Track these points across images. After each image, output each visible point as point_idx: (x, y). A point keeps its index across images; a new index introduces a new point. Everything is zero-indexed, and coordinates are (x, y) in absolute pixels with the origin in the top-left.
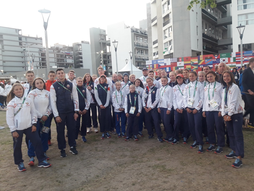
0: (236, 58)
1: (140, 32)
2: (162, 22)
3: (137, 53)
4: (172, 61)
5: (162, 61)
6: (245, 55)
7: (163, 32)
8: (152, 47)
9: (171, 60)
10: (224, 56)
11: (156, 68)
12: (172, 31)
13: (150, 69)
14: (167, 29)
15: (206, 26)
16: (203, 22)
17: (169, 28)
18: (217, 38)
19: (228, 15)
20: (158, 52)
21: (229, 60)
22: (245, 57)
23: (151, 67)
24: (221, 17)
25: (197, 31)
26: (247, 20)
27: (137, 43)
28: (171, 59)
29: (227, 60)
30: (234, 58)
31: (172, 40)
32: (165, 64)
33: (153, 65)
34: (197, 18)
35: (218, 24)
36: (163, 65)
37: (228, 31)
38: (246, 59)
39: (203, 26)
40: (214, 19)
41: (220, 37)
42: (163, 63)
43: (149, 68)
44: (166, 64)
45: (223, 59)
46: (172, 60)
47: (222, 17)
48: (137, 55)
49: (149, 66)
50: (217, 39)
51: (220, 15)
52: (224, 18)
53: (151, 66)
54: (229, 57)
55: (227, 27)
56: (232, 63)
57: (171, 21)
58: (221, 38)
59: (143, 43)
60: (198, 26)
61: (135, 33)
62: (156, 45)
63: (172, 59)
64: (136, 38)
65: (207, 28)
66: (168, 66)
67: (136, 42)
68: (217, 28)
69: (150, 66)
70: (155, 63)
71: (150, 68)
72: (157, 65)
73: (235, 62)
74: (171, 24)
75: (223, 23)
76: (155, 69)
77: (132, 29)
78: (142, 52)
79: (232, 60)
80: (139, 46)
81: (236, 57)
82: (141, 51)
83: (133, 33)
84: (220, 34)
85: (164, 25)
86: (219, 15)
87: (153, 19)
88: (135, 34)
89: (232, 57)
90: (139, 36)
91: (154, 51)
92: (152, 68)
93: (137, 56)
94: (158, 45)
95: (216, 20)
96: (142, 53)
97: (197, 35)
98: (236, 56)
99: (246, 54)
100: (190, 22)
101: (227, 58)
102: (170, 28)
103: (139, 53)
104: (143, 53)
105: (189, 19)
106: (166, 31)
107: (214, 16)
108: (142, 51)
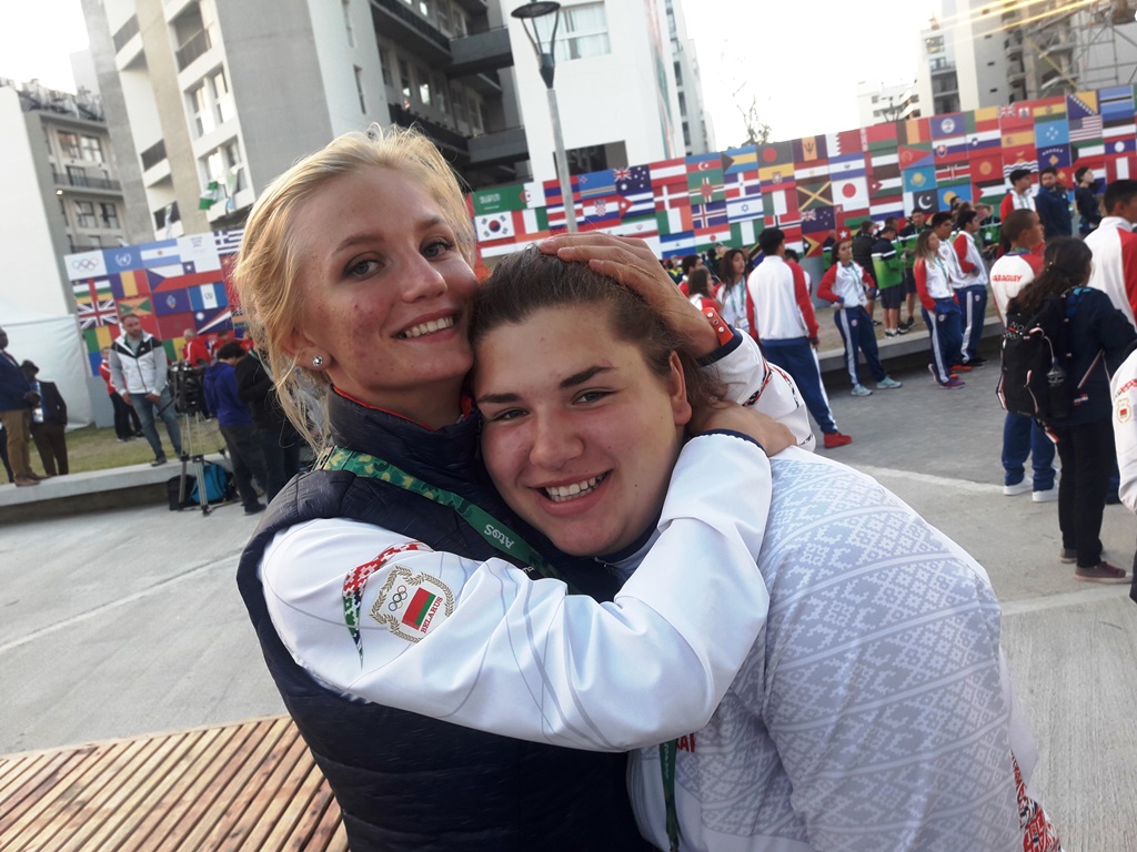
0: (550, 211)
1: (75, 109)
2: (171, 44)
3: (76, 219)
4: (223, 245)
5: (168, 252)
6: (584, 193)
7: (185, 101)
8: (140, 183)
9: (218, 242)
10: (492, 204)
11: (136, 297)
12: (227, 91)
13: (102, 303)
14: (199, 85)
15: (404, 72)
16: (383, 52)
17: (212, 75)
18: (464, 129)
19: (492, 23)
20: (175, 205)
21: (519, 224)
22: (588, 201)
23: (103, 291)
24: (465, 30)
25: (360, 90)
26: (572, 35)
27: (68, 168)
28: (216, 234)
29: (507, 220)
30: (540, 211)
31: (235, 139)
32: (189, 268)
33: (114, 279)
34: (352, 26)
35: (455, 62)
36: (175, 271)
37: (505, 101)
38: (590, 211)
39: (386, 72)
40: (436, 40)
41: (477, 126)
42: (174, 260)
43: (95, 299)
44: (191, 263)
45: (491, 218)
46: (226, 241)
47: (472, 31)
48: (81, 231)
49: (92, 287)
50: (466, 133)
51: (460, 25)
52: (477, 37)
53: (106, 284)
54: (517, 206)
55: (496, 79)
56: (533, 237)
57: (215, 35)
58: (482, 131)
59: (105, 167)
60: (359, 65)
61: (50, 113)
62: (161, 169)
63: (225, 233)
64: (55, 140)
65: (412, 83)
66: (208, 277)
67: (62, 161)
68: (456, 84)
69: (99, 285)
70: (125, 268)
71: (101, 297)
72: (138, 277)
73: (548, 231)
74: (215, 54)
75: (479, 57)
76: (130, 298)
77: (23, 95)
78: (110, 212)
79: (530, 221)
80: (86, 181)
81: (549, 206)
82: (99, 211)
83: (36, 114)
84: (474, 110)
85: (185, 59)
86: (456, 26)
87: (120, 32)
88: (44, 119)
89: (530, 205)
90: (79, 132)
91: (156, 201)
92: (109, 298)
93: (79, 236)
94: (171, 167)
95: (445, 42)
96: (111, 220)
97: (364, 111)
98: (547, 201)
99: (589, 186)
100: (312, 43)
101: (508, 215)
102: (219, 79)
103: (90, 220)
104: (115, 216)
105: (309, 31)
106: (198, 93)
107: (434, 24)
108: (109, 208)
